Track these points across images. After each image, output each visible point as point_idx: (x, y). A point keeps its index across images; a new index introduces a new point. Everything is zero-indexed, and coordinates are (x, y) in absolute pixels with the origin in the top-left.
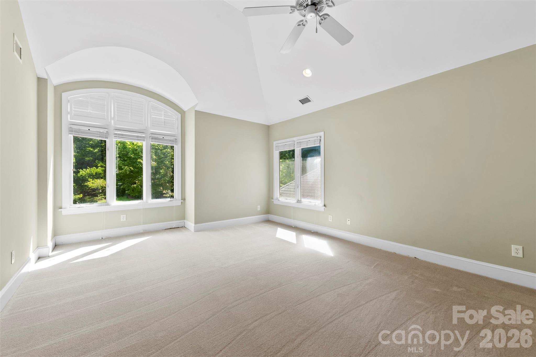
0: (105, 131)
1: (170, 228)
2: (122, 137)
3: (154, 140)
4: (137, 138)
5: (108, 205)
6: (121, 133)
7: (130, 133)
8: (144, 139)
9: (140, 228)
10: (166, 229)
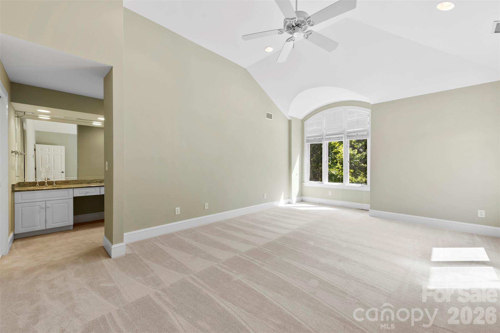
0: (321, 137)
1: (362, 209)
2: (329, 139)
3: (349, 138)
4: (337, 139)
5: (323, 183)
6: (329, 137)
7: (333, 136)
8: (342, 138)
9: (340, 203)
10: (358, 209)
